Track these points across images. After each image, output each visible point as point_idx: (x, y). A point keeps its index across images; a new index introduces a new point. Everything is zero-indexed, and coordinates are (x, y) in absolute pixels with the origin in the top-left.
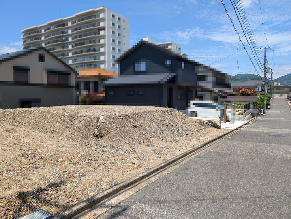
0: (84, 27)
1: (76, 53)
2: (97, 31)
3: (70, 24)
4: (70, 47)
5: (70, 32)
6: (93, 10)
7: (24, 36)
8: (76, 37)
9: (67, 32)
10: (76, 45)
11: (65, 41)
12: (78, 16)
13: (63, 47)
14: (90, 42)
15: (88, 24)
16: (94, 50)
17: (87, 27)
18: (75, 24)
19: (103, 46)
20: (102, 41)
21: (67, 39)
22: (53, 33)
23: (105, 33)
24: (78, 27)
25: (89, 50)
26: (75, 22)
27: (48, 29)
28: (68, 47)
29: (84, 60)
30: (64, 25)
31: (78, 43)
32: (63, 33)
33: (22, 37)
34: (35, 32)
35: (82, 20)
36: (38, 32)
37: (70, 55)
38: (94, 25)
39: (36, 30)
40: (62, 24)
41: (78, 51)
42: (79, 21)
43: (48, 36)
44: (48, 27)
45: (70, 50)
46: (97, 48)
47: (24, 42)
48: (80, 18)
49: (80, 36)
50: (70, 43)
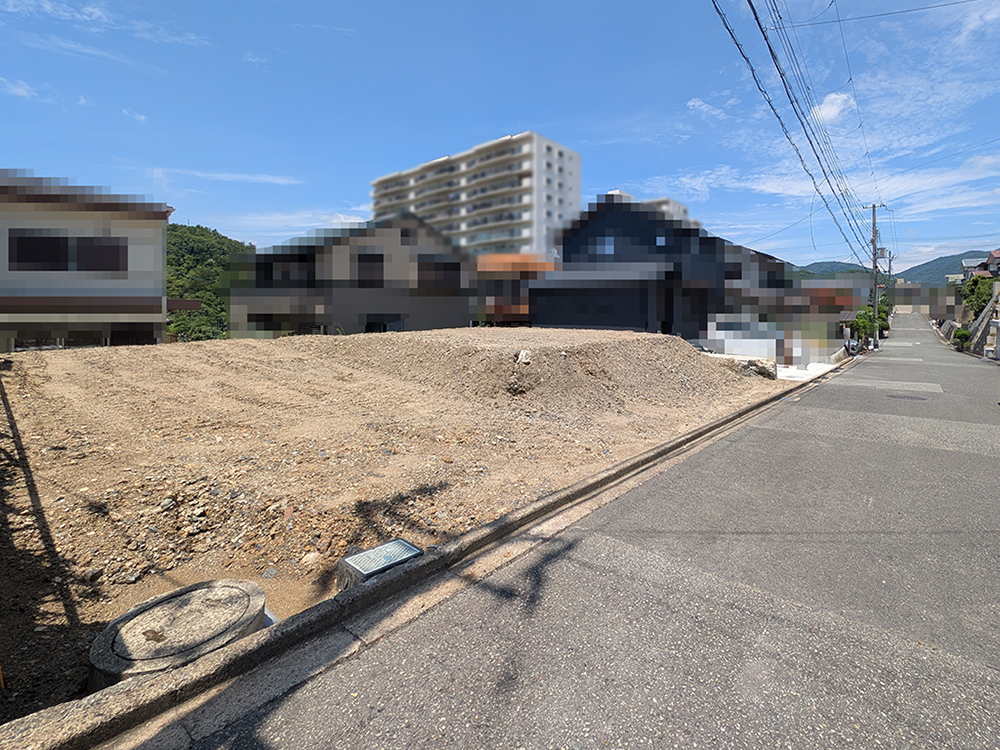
0: (491, 172)
1: (476, 223)
2: (516, 179)
3: (463, 167)
4: (463, 212)
5: (463, 182)
6: (508, 137)
7: (376, 192)
8: (475, 193)
9: (458, 183)
10: (475, 207)
11: (454, 199)
12: (479, 152)
13: (450, 213)
14: (503, 202)
15: (497, 167)
16: (511, 217)
17: (497, 171)
18: (474, 167)
19: (528, 208)
20: (526, 199)
21: (458, 197)
22: (432, 184)
23: (532, 183)
24: (479, 173)
25: (500, 218)
26: (473, 162)
27: (422, 177)
28: (458, 212)
29: (489, 238)
30: (452, 169)
31: (478, 203)
32: (450, 184)
33: (372, 194)
34: (397, 184)
35: (488, 157)
36: (403, 184)
37: (463, 227)
38: (510, 168)
39: (399, 181)
40: (449, 167)
41: (479, 219)
42: (482, 160)
43: (421, 191)
44: (420, 175)
45: (463, 219)
46: (515, 213)
47: (377, 203)
48: (484, 155)
49: (483, 190)
50: (463, 204)
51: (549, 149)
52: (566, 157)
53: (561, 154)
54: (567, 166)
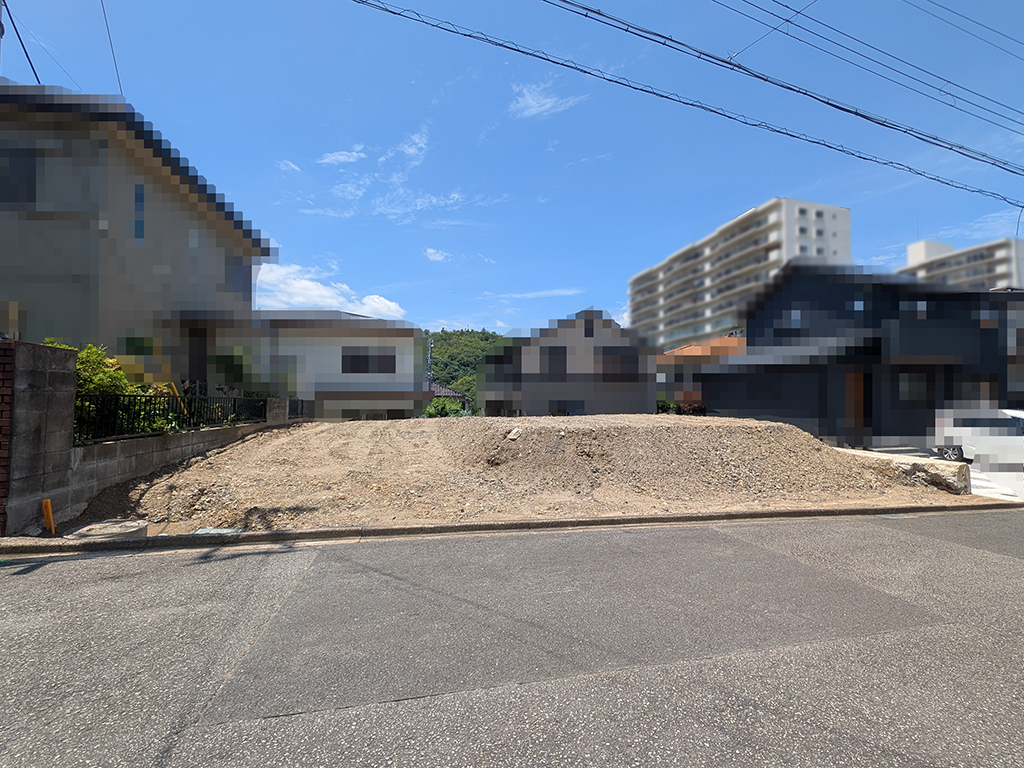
0: (735, 252)
1: (720, 308)
2: (763, 253)
3: (707, 252)
4: (708, 298)
5: (707, 267)
6: (752, 210)
8: (720, 276)
9: (703, 269)
10: (720, 291)
11: (698, 286)
12: (722, 233)
13: (695, 300)
14: (748, 281)
15: (743, 244)
17: (742, 249)
18: (717, 249)
21: (702, 283)
22: (678, 275)
23: (780, 254)
24: (723, 254)
26: (716, 245)
28: (703, 298)
30: (697, 256)
31: (723, 286)
32: (695, 271)
33: (629, 291)
34: (649, 279)
35: (733, 236)
36: (654, 278)
37: (708, 313)
38: (756, 243)
40: (694, 254)
41: (725, 302)
42: (726, 240)
43: (670, 282)
44: (668, 268)
45: (708, 305)
47: (633, 300)
48: (728, 236)
51: (803, 212)
52: (827, 216)
53: (819, 214)
54: (829, 225)
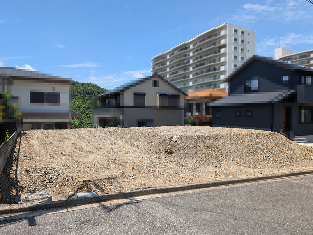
0: (205, 47)
1: (197, 74)
2: (218, 49)
3: (191, 47)
4: (191, 69)
5: (191, 54)
6: (214, 28)
7: (153, 63)
8: (197, 59)
9: (189, 55)
10: (197, 66)
11: (187, 63)
12: (199, 38)
13: (185, 70)
14: (210, 62)
15: (208, 44)
16: (215, 69)
17: (208, 46)
18: (196, 46)
19: (223, 64)
20: (222, 59)
21: (189, 62)
22: (176, 57)
23: (225, 50)
24: (199, 48)
25: (209, 71)
26: (196, 44)
27: (173, 54)
28: (189, 69)
29: (204, 81)
30: (186, 48)
31: (198, 64)
32: (185, 56)
33: (151, 64)
34: (162, 59)
35: (203, 40)
36: (164, 58)
37: (191, 76)
38: (214, 44)
39: (163, 57)
40: (185, 47)
41: (199, 72)
42: (200, 42)
43: (172, 61)
44: (172, 53)
45: (191, 72)
46: (217, 67)
47: (153, 68)
48: (201, 39)
49: (201, 57)
50: (191, 65)
51: (236, 31)
52: (246, 34)
53: (243, 33)
54: (247, 38)
